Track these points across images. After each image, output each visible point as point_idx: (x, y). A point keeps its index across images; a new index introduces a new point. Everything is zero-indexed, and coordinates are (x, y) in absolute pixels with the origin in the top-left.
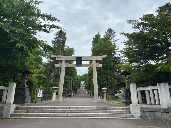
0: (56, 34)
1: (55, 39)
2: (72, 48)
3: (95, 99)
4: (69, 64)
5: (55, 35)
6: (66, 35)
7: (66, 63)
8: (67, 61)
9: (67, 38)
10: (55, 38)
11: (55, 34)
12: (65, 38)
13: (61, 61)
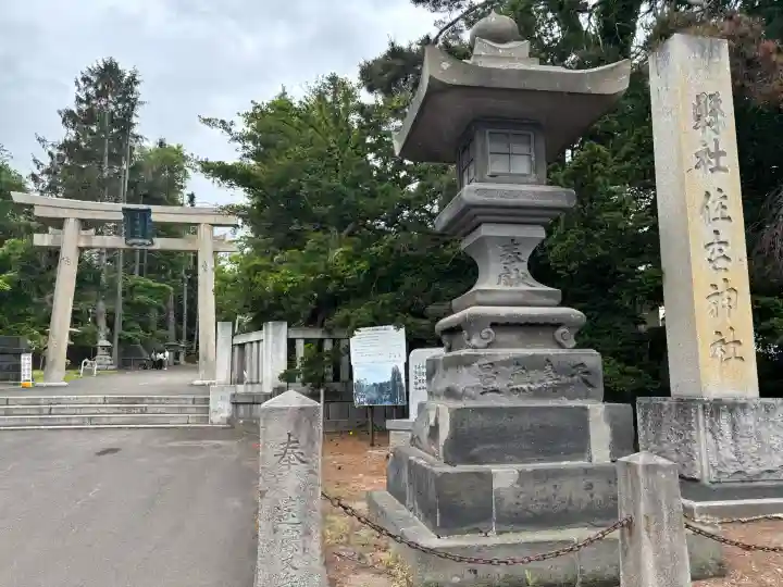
0: (84, 80)
1: (79, 100)
2: (179, 147)
3: (202, 373)
4: (97, 234)
5: (77, 83)
6: (137, 88)
7: (83, 233)
8: (85, 224)
9: (142, 103)
10: (77, 97)
11: (80, 77)
12: (135, 99)
13: (59, 223)
